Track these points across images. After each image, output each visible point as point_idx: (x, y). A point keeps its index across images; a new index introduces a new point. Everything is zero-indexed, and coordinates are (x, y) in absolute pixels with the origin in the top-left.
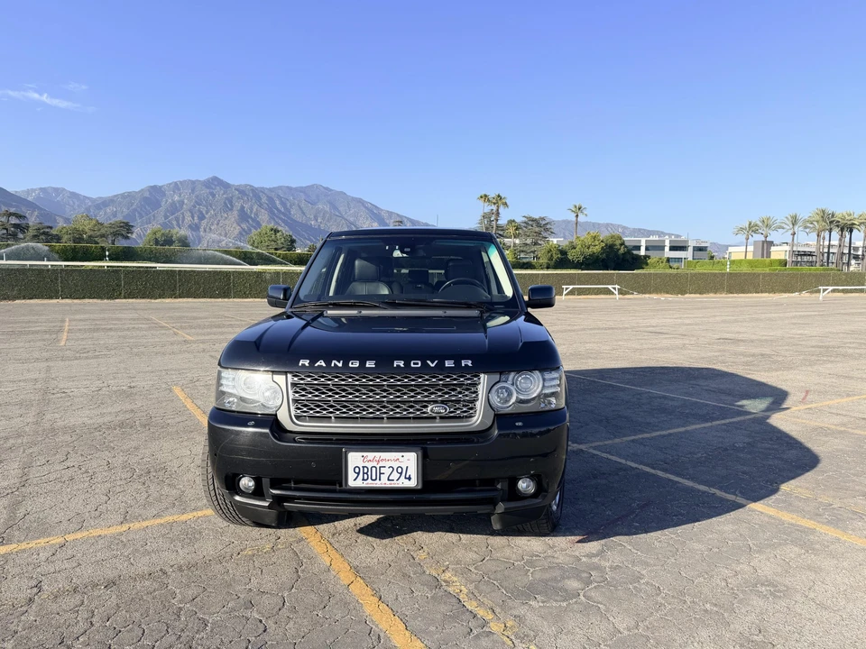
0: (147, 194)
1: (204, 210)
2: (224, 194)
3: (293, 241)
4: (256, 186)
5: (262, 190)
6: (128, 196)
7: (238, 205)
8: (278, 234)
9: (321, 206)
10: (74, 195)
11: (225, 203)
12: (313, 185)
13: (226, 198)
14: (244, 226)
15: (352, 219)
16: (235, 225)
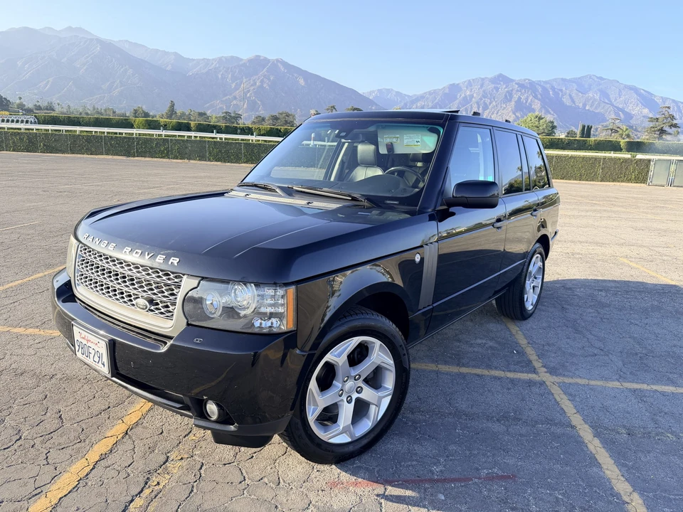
0: (447, 91)
1: (488, 101)
2: (506, 88)
3: (554, 127)
4: (534, 80)
5: (539, 83)
6: (434, 93)
7: (516, 97)
8: (541, 121)
9: (591, 95)
10: (398, 94)
11: (506, 96)
12: (586, 76)
13: (508, 92)
14: (518, 114)
15: (621, 106)
16: (511, 114)
